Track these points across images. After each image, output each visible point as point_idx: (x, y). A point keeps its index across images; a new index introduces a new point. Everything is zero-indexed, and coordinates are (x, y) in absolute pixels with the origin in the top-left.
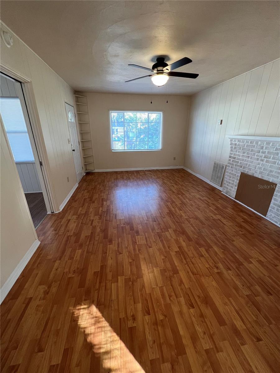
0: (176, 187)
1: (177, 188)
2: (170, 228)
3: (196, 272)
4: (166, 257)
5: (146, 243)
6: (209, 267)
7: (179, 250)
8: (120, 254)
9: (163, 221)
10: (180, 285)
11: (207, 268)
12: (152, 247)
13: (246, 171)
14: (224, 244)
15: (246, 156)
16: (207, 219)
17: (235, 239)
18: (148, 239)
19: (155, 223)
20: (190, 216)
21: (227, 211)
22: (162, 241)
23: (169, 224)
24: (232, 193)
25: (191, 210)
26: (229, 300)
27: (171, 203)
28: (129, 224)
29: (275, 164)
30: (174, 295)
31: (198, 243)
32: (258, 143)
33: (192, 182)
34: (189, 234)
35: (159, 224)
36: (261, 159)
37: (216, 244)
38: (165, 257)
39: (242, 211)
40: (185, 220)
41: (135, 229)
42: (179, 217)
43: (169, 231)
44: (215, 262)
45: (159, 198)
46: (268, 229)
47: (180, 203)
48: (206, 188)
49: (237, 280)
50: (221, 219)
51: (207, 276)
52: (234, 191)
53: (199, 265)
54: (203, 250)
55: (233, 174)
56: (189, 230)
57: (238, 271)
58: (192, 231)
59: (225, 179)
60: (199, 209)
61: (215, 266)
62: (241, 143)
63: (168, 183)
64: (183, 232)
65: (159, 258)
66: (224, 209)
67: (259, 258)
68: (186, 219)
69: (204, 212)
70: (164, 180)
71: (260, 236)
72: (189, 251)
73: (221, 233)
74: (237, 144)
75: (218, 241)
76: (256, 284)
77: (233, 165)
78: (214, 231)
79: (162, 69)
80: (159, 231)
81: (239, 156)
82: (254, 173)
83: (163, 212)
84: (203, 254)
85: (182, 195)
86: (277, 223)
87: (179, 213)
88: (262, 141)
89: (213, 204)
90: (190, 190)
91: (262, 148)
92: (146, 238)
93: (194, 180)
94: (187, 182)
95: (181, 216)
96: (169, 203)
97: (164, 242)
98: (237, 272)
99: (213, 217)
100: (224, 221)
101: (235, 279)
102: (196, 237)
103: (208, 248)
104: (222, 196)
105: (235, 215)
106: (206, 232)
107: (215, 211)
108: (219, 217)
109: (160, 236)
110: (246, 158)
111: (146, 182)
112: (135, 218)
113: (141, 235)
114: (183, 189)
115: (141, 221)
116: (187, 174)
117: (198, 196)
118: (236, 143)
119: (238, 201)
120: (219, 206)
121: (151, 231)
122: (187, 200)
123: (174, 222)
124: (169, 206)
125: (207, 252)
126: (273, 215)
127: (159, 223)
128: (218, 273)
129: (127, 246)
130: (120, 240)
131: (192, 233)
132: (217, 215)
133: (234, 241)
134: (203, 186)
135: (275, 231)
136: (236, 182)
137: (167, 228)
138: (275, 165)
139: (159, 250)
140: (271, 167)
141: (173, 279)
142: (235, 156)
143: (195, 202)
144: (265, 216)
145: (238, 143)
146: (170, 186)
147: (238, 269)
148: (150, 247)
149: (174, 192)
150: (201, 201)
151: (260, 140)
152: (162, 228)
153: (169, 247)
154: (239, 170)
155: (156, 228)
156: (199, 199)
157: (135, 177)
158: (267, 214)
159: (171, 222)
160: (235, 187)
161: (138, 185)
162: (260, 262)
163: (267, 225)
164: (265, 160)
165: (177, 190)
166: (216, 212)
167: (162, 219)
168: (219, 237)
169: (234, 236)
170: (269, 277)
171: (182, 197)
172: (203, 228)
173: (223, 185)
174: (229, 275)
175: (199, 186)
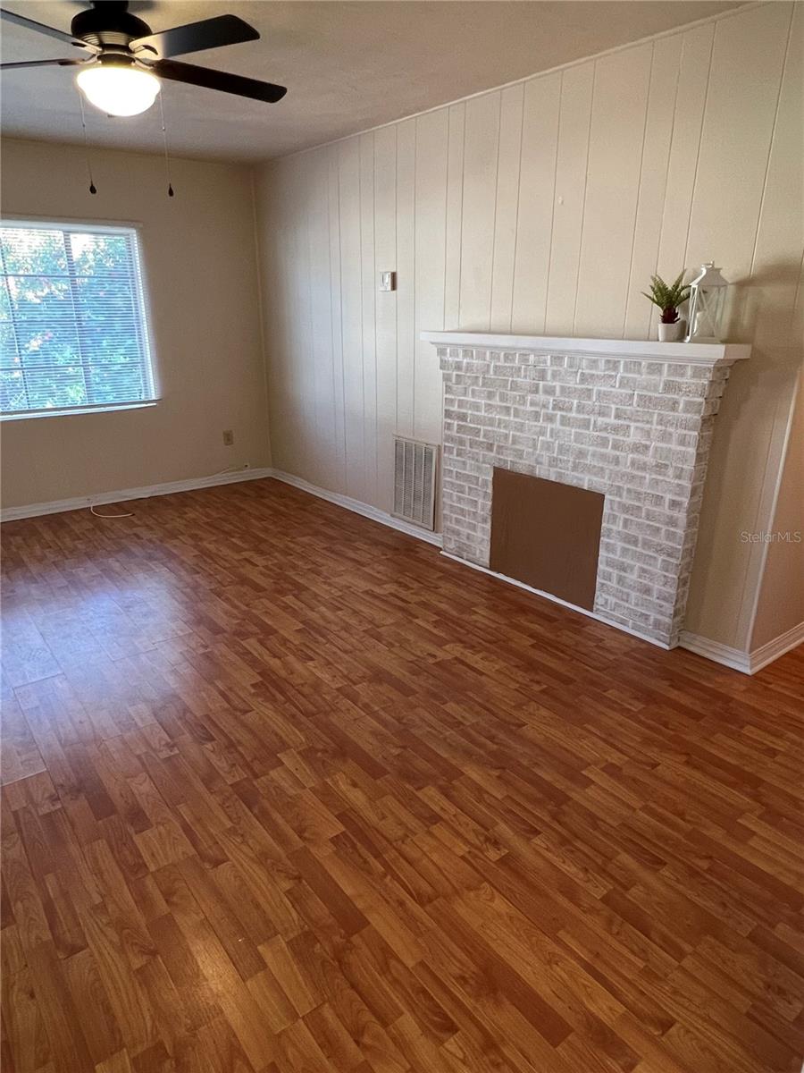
0: (264, 563)
1: (266, 567)
2: (284, 746)
3: (429, 889)
4: (299, 878)
5: (192, 851)
6: (469, 852)
7: (343, 829)
8: (73, 950)
9: (244, 725)
10: (385, 969)
11: (463, 858)
12: (228, 860)
13: (509, 461)
14: (495, 747)
15: (501, 407)
16: (417, 668)
17: (524, 719)
18: (197, 829)
19: (209, 746)
20: (351, 676)
21: (476, 621)
22: (264, 817)
23: (276, 734)
24: (478, 551)
25: (349, 647)
26: (558, 941)
27: (261, 637)
28: (79, 791)
29: (589, 429)
30: (374, 1019)
31: (408, 775)
32: (528, 360)
33: (324, 529)
34: (367, 748)
35: (231, 746)
36: (547, 414)
37: (468, 754)
38: (295, 878)
39: (523, 610)
40: (337, 697)
41: (119, 803)
42: (306, 690)
43: (283, 764)
44: (483, 826)
45: (202, 627)
46: (608, 650)
47: (298, 631)
48: (382, 544)
49: (564, 862)
50: (466, 657)
51: (469, 888)
52: (483, 540)
53: (435, 857)
54: (431, 796)
55: (468, 476)
56: (363, 732)
57: (559, 828)
58: (374, 733)
59: (445, 500)
60: (379, 638)
61: (487, 839)
62: (474, 361)
63: (225, 551)
64: (343, 749)
65: (271, 893)
66: (465, 617)
67: (607, 757)
68: (338, 689)
69: (397, 644)
70: (201, 539)
71: (593, 683)
72: (384, 817)
73: (478, 708)
74: (464, 364)
75: (473, 741)
76: (619, 850)
77: (461, 442)
78: (451, 707)
79: (123, 43)
80: (240, 775)
81: (476, 407)
82: (533, 467)
83: (236, 689)
84: (437, 809)
85: (296, 592)
86: (625, 625)
87: (306, 673)
88: (540, 353)
89: (424, 605)
90: (323, 565)
91: (542, 376)
92: (187, 829)
93: (329, 522)
94: (304, 536)
95: (317, 685)
96: (252, 641)
97: (276, 816)
98: (557, 832)
99: (434, 656)
100: (475, 659)
101: (557, 862)
102: (396, 751)
103: (448, 778)
104: (447, 566)
105: (504, 627)
106: (423, 720)
107: (435, 631)
108: (454, 650)
109: (246, 795)
110: (499, 413)
111: (116, 566)
112: (107, 750)
113: (158, 823)
114: (294, 567)
115: (139, 757)
116: (294, 499)
117: (364, 585)
118: (457, 362)
119: (501, 576)
120: (443, 606)
121: (200, 787)
122: (323, 609)
123: (293, 716)
124: (255, 654)
125: (447, 796)
126: (612, 600)
127: (230, 741)
128: (503, 862)
129: (97, 900)
130: (50, 881)
131: (375, 742)
132: (447, 642)
133: (525, 724)
134: (369, 538)
135: (626, 654)
136: (485, 504)
137: (270, 753)
138: (587, 432)
139: (263, 858)
140: (578, 438)
141: (352, 958)
142: (464, 411)
143: (355, 612)
144: (592, 611)
145: (465, 360)
146: (236, 563)
147: (558, 821)
148: (217, 863)
149: (257, 588)
150: (377, 603)
151: (532, 350)
152: (249, 759)
153: (300, 832)
154: (484, 462)
155: (221, 764)
156: (367, 598)
157: (47, 551)
158: (596, 601)
159: (280, 720)
160: (484, 526)
161: (75, 583)
162: (612, 770)
163: (602, 640)
164: (558, 416)
165: (269, 576)
166: (442, 634)
167: (236, 717)
168: (472, 726)
169: (519, 707)
170: (646, 809)
171: (299, 603)
172: (412, 707)
173: (444, 524)
174: (536, 852)
175: (357, 544)
